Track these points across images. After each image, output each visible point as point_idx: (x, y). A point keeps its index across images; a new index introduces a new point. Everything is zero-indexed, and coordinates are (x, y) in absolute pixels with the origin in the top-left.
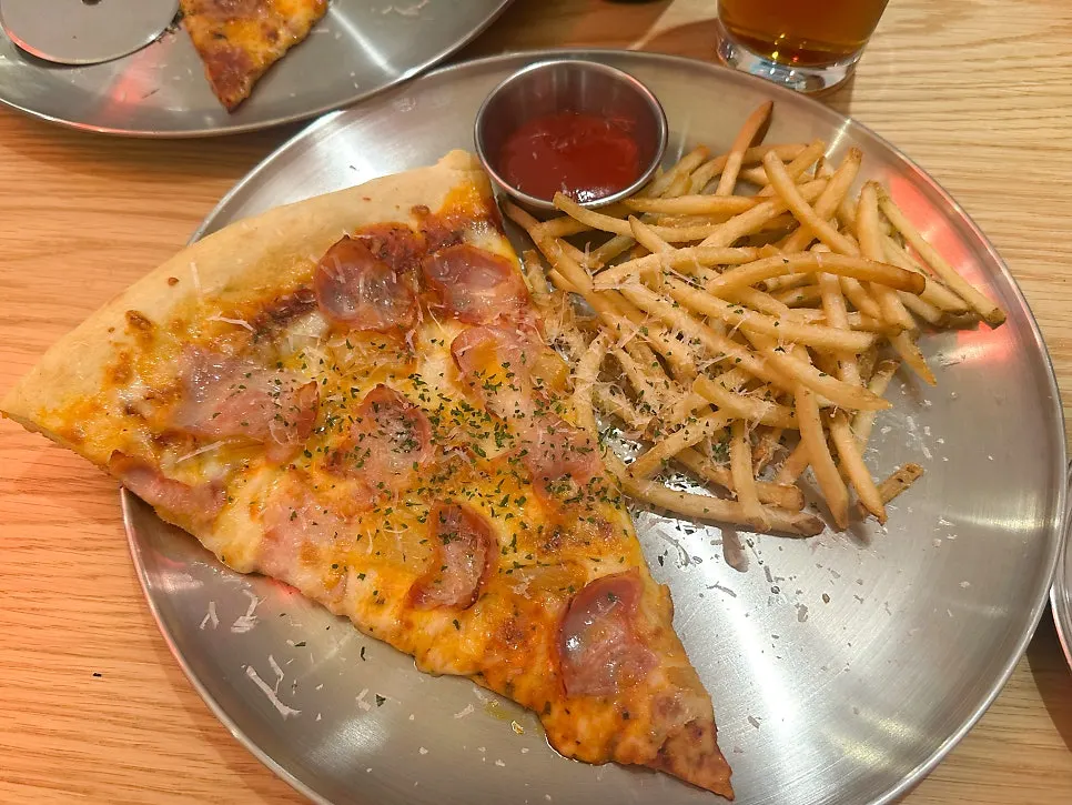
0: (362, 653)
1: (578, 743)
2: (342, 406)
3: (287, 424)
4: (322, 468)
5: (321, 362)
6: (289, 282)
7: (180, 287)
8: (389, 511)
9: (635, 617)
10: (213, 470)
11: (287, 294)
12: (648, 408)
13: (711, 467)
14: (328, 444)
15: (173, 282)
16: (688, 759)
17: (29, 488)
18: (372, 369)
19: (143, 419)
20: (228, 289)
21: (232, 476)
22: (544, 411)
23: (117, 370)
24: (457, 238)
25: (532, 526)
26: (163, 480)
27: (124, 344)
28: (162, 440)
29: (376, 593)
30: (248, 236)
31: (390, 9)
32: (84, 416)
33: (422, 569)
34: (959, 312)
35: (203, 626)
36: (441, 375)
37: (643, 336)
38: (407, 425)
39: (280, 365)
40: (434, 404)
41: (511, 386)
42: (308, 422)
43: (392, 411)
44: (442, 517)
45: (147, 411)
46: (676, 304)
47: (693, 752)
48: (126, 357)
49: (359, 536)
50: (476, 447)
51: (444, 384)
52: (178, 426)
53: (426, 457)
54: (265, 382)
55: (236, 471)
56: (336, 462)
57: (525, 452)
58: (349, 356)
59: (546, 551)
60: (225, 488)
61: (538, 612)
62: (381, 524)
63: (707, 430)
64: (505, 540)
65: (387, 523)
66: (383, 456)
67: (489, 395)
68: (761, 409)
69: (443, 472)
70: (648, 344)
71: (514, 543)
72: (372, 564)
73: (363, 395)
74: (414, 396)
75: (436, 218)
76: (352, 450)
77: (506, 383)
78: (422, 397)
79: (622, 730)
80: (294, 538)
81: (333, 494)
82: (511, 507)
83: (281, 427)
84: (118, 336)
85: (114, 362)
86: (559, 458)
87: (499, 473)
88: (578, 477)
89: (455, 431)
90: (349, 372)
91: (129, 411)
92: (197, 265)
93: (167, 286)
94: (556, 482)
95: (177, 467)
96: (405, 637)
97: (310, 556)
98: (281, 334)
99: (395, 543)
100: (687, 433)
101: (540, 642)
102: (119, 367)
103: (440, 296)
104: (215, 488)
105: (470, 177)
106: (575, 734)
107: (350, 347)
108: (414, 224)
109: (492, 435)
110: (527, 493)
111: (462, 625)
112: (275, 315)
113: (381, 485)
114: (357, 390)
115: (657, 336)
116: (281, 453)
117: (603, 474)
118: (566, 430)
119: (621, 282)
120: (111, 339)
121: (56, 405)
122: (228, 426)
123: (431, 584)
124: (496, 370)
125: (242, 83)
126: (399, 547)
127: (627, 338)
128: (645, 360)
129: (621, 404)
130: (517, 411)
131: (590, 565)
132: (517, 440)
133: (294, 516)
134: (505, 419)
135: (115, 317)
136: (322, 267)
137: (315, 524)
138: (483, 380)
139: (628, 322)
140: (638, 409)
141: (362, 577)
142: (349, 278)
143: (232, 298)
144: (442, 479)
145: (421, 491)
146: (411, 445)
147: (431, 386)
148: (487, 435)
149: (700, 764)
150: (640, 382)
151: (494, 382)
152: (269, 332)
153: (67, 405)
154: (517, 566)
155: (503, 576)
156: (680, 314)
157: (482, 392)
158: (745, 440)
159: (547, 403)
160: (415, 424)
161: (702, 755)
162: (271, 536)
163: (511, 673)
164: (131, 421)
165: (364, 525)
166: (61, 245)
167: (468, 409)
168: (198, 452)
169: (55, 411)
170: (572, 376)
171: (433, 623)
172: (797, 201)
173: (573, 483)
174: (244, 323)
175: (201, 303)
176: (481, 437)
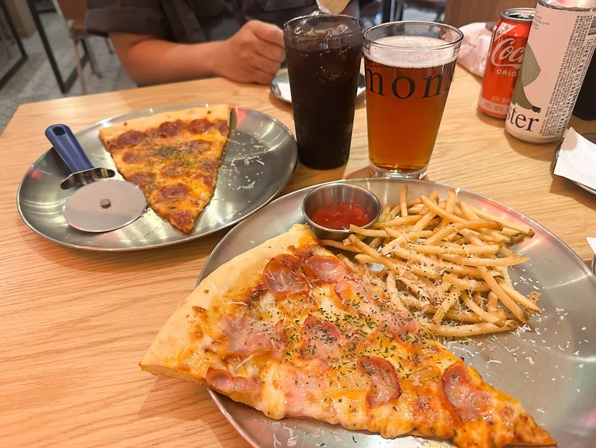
0: (354, 439)
1: (476, 444)
2: (295, 329)
3: (277, 341)
4: (299, 357)
5: (278, 313)
6: (252, 284)
7: (210, 293)
8: (340, 367)
9: (470, 380)
10: (251, 371)
11: (254, 288)
12: (424, 297)
13: (462, 314)
14: (295, 347)
15: (207, 292)
16: (528, 433)
17: (146, 414)
18: (301, 310)
19: (214, 353)
20: (229, 291)
21: (260, 372)
22: (384, 308)
23: (197, 332)
24: (311, 255)
25: (404, 357)
26: (233, 378)
27: (195, 321)
28: (225, 361)
29: (350, 407)
30: (231, 268)
31: (240, 187)
32: (186, 357)
33: (368, 388)
34: (517, 235)
35: (275, 446)
36: (331, 306)
37: (409, 269)
38: (326, 331)
39: (261, 319)
40: (334, 319)
41: (364, 302)
42: (285, 337)
43: (316, 327)
44: (362, 365)
45: (215, 349)
46: (418, 253)
47: (528, 428)
48: (198, 326)
49: (331, 383)
50: (361, 331)
51: (335, 310)
52: (231, 352)
53: (342, 341)
54: (259, 326)
55: (261, 369)
56: (302, 354)
57: (386, 325)
58: (291, 306)
59: (416, 365)
60: (259, 378)
61: (428, 391)
62: (338, 374)
63: (455, 297)
64: (397, 366)
65: (341, 373)
66: (322, 347)
67: (357, 308)
68: (472, 284)
69: (352, 346)
70: (412, 272)
71: (401, 366)
72: (344, 394)
73: (302, 322)
74: (323, 317)
75: (298, 249)
76: (307, 348)
77: (361, 302)
78: (327, 317)
79: (493, 430)
80: (300, 392)
81: (309, 368)
82: (391, 352)
83: (276, 342)
84: (191, 318)
85: (193, 330)
86: (401, 325)
87: (378, 338)
88: (412, 331)
89: (349, 327)
90: (293, 314)
91: (207, 350)
92: (214, 284)
93: (205, 294)
94: (404, 337)
95: (236, 372)
96: (373, 423)
97: (312, 399)
98: (258, 304)
99: (350, 381)
100: (449, 300)
101: (437, 403)
102: (196, 331)
103: (315, 277)
104: (255, 379)
105: (306, 232)
106: (473, 440)
107: (290, 303)
108: (291, 253)
109: (365, 324)
110: (394, 343)
111: (397, 408)
112: (253, 297)
113: (329, 358)
114: (298, 321)
115: (415, 268)
116: (279, 355)
117: (422, 328)
118: (398, 312)
119: (393, 248)
120: (189, 320)
121: (172, 355)
122: (254, 347)
123: (374, 395)
124: (354, 296)
125: (191, 222)
126: (353, 382)
127: (402, 272)
128: (413, 279)
129: (411, 299)
130: (372, 311)
131: (439, 366)
132: (378, 323)
133: (296, 382)
134: (369, 316)
135: (188, 310)
136: (265, 274)
137: (307, 383)
138: (351, 303)
139: (400, 265)
140: (420, 299)
141: (340, 401)
142: (276, 277)
143: (231, 294)
144: (353, 349)
145: (347, 356)
146: (331, 340)
147: (329, 311)
148: (364, 325)
149: (534, 434)
150: (416, 288)
151: (356, 302)
152: (253, 305)
153: (177, 354)
154: (408, 376)
155: (406, 380)
156: (421, 256)
157: (354, 307)
158: (470, 299)
159: (383, 304)
160: (329, 330)
161: (532, 429)
162: (288, 395)
163: (430, 421)
164: (208, 355)
165: (330, 377)
166: (123, 303)
167: (350, 317)
168: (244, 362)
169: (172, 359)
170: (386, 293)
171: (382, 413)
172: (439, 210)
173: (410, 335)
174: (242, 303)
175: (221, 299)
176: (361, 326)
